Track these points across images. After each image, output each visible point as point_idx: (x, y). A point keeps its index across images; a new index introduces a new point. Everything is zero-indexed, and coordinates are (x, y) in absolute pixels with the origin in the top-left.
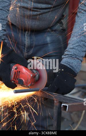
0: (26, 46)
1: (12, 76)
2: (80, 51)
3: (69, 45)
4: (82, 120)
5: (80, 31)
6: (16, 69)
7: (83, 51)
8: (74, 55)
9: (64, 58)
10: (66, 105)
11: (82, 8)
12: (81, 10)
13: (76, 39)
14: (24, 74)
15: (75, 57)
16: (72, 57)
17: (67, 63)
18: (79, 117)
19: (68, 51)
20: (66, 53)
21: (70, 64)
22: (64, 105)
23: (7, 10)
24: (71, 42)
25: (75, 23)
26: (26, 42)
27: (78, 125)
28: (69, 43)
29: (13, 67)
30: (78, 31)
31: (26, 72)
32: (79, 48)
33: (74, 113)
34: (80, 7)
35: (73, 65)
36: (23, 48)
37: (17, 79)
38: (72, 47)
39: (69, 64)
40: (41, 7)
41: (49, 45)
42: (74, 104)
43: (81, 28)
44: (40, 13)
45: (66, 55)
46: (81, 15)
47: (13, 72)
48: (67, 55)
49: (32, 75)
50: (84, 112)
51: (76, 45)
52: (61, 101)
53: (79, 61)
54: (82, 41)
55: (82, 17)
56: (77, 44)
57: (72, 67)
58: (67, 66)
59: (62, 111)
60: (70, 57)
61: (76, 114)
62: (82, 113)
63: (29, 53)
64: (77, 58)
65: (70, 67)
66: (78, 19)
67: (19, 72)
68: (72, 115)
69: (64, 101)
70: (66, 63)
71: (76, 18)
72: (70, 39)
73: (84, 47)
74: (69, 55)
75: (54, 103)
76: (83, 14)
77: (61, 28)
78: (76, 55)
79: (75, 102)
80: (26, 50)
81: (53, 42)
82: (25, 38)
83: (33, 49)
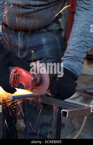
0: (19, 48)
1: (11, 80)
2: (81, 53)
3: (68, 46)
4: (84, 127)
5: (80, 31)
6: (15, 72)
7: (84, 52)
8: (75, 57)
9: (63, 60)
10: (66, 111)
11: (81, 5)
12: (80, 7)
13: (76, 40)
14: (24, 77)
15: (75, 59)
16: (72, 59)
17: (68, 66)
18: (81, 123)
19: (68, 53)
20: (66, 55)
21: (71, 67)
22: (64, 111)
23: (2, 9)
24: (70, 43)
25: (74, 22)
26: (19, 43)
27: (80, 132)
28: (68, 44)
29: (12, 70)
30: (78, 30)
31: (26, 75)
32: (80, 50)
33: (75, 119)
34: (79, 5)
35: (74, 68)
36: (17, 51)
37: (16, 83)
38: (72, 48)
39: (69, 67)
40: (34, 4)
41: (45, 47)
42: (75, 110)
43: (80, 28)
44: (34, 10)
45: (66, 57)
46: (81, 13)
47: (12, 76)
48: (68, 57)
49: (32, 79)
50: (86, 117)
51: (76, 46)
52: (60, 106)
53: (81, 63)
54: (82, 41)
55: (81, 15)
56: (78, 45)
57: (73, 70)
58: (68, 70)
59: (62, 117)
60: (71, 60)
61: (77, 120)
62: (83, 119)
63: (22, 55)
64: (78, 60)
65: (71, 70)
66: (77, 17)
67: (19, 75)
68: (73, 121)
69: (64, 107)
70: (66, 66)
71: (75, 16)
72: (69, 40)
73: (85, 48)
74: (70, 57)
75: (53, 110)
76: (83, 12)
77: (58, 28)
78: (76, 57)
79: (76, 107)
80: (20, 53)
81: (48, 43)
82: (18, 39)
83: (27, 51)
